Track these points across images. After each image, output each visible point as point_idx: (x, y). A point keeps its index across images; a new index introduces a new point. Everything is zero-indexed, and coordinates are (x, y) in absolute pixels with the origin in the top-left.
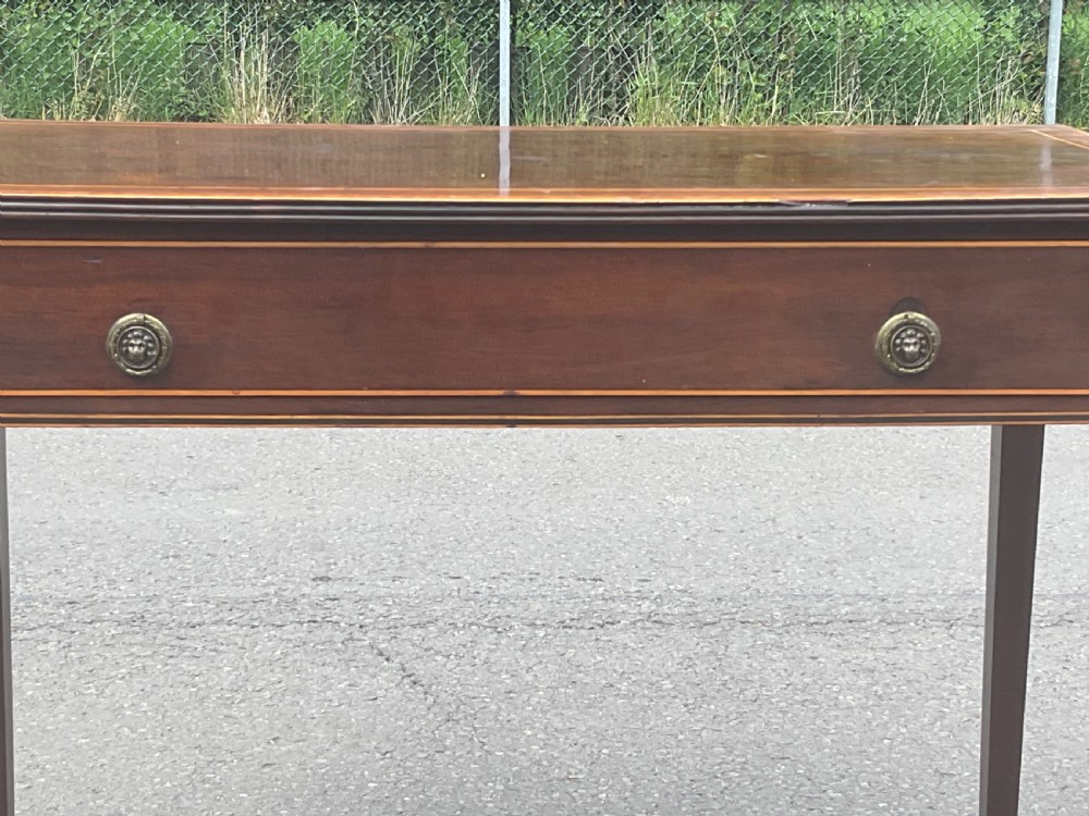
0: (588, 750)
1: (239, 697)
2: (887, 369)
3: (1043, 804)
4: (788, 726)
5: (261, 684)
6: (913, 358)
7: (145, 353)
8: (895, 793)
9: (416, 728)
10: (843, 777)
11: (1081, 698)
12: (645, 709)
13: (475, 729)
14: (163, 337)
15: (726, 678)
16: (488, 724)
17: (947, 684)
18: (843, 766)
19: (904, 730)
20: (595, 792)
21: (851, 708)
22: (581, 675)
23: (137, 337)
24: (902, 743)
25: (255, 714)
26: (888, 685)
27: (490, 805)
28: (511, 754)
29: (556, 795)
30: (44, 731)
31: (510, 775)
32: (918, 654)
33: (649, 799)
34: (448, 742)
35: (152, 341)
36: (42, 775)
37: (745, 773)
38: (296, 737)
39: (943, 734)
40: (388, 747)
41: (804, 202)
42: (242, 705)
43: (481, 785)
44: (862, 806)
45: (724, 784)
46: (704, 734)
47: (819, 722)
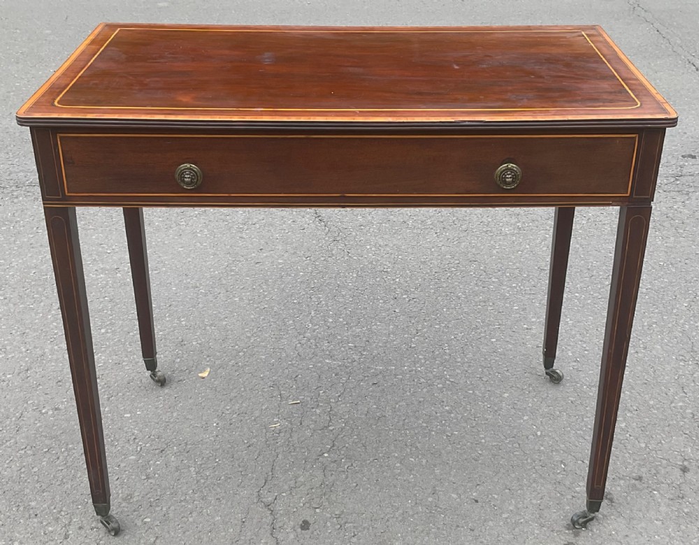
0: (393, 256)
1: (246, 227)
2: (499, 186)
3: (582, 284)
4: (479, 245)
5: (255, 220)
6: (509, 184)
7: (191, 181)
8: (520, 279)
9: (321, 245)
10: (499, 271)
11: (606, 229)
12: (418, 235)
13: (346, 245)
14: (198, 174)
15: (455, 218)
16: (351, 243)
18: (500, 265)
19: (528, 247)
20: (394, 278)
21: (506, 235)
22: (392, 217)
23: (187, 174)
24: (526, 253)
25: (253, 236)
26: (524, 222)
27: (350, 284)
28: (360, 258)
29: (378, 279)
30: (164, 244)
31: (359, 269)
33: (417, 282)
34: (334, 252)
35: (194, 176)
36: (164, 266)
37: (458, 268)
38: (270, 249)
39: (545, 249)
40: (308, 254)
41: (465, 121)
42: (247, 231)
43: (347, 274)
44: (506, 285)
45: (449, 275)
46: (443, 248)
47: (492, 242)
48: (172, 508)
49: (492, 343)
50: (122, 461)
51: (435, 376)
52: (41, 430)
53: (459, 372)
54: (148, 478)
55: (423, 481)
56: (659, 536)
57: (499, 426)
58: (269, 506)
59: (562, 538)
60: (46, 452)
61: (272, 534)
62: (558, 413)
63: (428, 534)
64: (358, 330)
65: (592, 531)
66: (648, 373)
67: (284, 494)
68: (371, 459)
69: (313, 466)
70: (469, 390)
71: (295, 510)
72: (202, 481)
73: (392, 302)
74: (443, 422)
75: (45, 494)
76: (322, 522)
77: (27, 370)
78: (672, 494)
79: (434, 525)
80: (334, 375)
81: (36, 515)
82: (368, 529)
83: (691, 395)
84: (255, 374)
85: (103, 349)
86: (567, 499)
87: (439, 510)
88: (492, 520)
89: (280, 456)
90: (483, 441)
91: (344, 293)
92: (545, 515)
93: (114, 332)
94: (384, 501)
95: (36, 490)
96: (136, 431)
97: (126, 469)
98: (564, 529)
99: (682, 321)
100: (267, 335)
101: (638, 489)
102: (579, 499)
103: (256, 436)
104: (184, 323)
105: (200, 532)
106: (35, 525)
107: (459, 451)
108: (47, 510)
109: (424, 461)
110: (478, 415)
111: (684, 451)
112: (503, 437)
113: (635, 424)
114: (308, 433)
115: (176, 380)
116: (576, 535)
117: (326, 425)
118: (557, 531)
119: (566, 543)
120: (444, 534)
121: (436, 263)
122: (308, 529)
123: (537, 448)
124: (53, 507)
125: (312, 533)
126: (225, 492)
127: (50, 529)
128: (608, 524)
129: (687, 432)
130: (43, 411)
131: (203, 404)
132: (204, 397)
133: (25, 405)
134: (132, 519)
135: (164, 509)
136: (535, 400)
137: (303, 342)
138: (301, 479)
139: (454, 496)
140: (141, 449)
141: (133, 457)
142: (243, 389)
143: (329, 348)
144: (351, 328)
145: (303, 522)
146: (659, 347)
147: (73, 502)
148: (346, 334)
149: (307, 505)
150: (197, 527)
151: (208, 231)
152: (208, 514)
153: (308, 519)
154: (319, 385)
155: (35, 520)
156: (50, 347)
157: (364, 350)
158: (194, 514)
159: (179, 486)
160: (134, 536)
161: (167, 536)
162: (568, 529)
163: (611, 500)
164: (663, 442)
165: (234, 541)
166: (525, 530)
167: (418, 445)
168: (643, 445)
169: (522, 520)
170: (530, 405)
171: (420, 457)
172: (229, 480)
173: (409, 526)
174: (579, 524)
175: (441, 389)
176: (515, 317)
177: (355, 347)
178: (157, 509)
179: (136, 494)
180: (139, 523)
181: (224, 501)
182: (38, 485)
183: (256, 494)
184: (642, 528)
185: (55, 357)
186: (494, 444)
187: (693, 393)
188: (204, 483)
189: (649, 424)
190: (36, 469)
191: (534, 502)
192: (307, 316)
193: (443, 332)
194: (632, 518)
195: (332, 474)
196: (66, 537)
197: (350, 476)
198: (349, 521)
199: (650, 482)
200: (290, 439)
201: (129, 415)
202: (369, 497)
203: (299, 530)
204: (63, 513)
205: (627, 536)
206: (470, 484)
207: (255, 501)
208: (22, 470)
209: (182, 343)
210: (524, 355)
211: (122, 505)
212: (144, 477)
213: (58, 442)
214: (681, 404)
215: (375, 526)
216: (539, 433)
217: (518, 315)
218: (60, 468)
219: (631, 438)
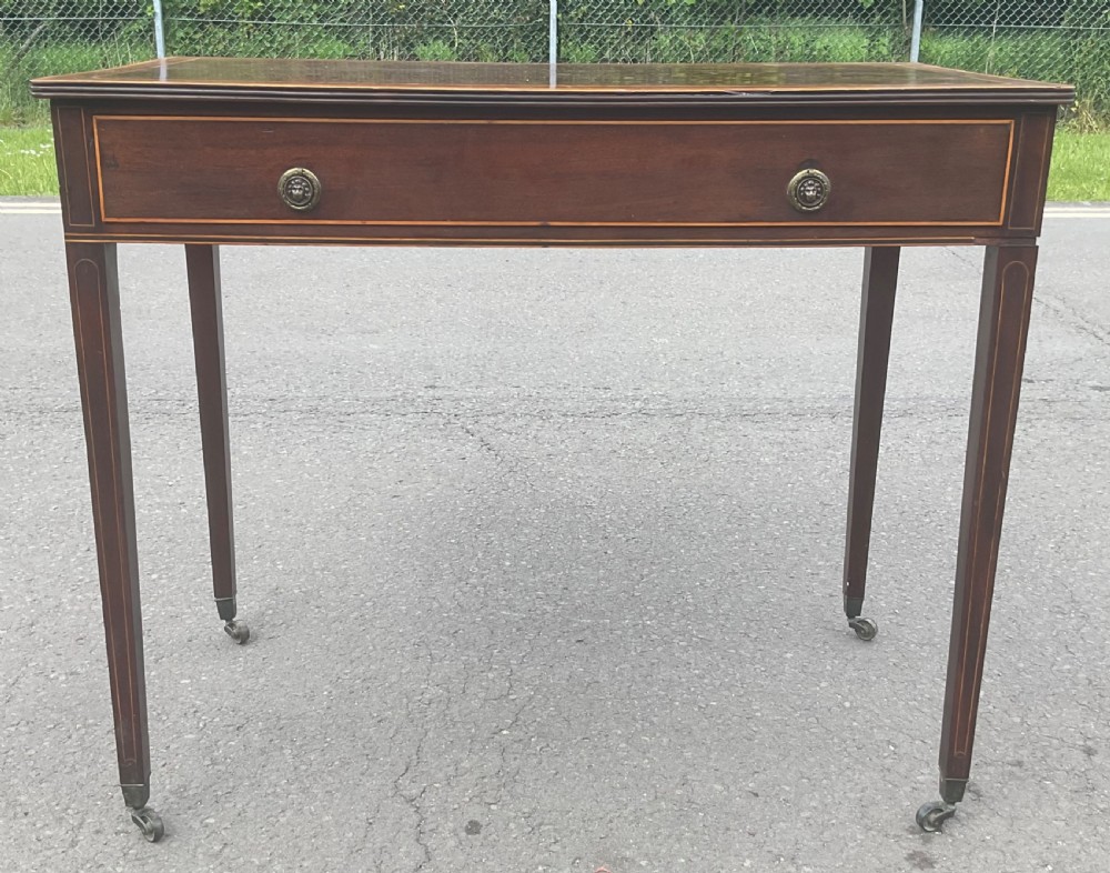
0: (599, 489)
1: (378, 456)
3: (889, 521)
4: (728, 476)
5: (392, 449)
7: (303, 195)
8: (794, 515)
9: (490, 476)
10: (761, 506)
12: (635, 465)
13: (528, 477)
15: (688, 447)
16: (536, 474)
17: (830, 451)
18: (761, 500)
19: (801, 479)
20: (603, 514)
21: (767, 465)
22: (596, 445)
23: (297, 183)
24: (800, 486)
25: (388, 467)
26: (792, 452)
27: (536, 521)
28: (550, 491)
29: (578, 516)
30: (254, 475)
31: (549, 504)
32: (812, 434)
33: (638, 519)
34: (510, 484)
35: (307, 186)
36: (253, 500)
37: (699, 503)
38: (414, 480)
40: (473, 486)
42: (380, 461)
43: (531, 509)
44: (773, 523)
45: (685, 510)
46: (674, 481)
47: (747, 474)
48: (253, 804)
49: (760, 590)
50: (172, 741)
51: (674, 632)
52: (44, 700)
53: (712, 626)
54: (214, 762)
55: (664, 767)
56: (1063, 841)
57: (782, 695)
58: (413, 800)
59: (904, 844)
60: (50, 729)
61: (418, 840)
62: (874, 678)
63: (679, 840)
64: (549, 576)
65: (951, 835)
66: (1009, 629)
67: (437, 785)
68: (579, 738)
69: (484, 748)
70: (729, 648)
71: (456, 806)
72: (304, 767)
73: (601, 542)
74: (692, 689)
75: (43, 785)
76: (500, 823)
77: (32, 625)
78: (1074, 784)
79: (688, 827)
80: (514, 630)
81: (26, 814)
82: (579, 833)
83: (1081, 655)
84: (392, 629)
85: (152, 599)
86: (905, 792)
87: (694, 806)
88: (784, 821)
89: (430, 734)
90: (759, 714)
91: (527, 531)
92: (871, 813)
93: (172, 579)
94: (603, 794)
95: (30, 780)
96: (198, 702)
97: (179, 751)
98: (905, 833)
99: (1050, 566)
100: (409, 581)
101: (1019, 778)
102: (923, 791)
103: (392, 708)
104: (280, 567)
105: (296, 837)
106: (23, 828)
107: (721, 727)
108: (45, 806)
109: (665, 740)
110: (748, 681)
111: (1083, 728)
112: (790, 710)
113: (999, 693)
114: (475, 704)
115: (266, 636)
116: (927, 841)
117: (504, 693)
118: (895, 836)
119: (911, 852)
120: (705, 841)
121: (664, 497)
122: (478, 832)
123: (846, 723)
124: (54, 803)
125: (485, 838)
126: (341, 782)
127: (48, 833)
128: (977, 825)
129: (1085, 702)
130: (52, 676)
131: (307, 667)
132: (309, 657)
133: (24, 669)
134: (184, 819)
135: (239, 806)
136: (837, 662)
137: (465, 589)
138: (466, 764)
139: (718, 787)
140: (205, 725)
141: (190, 736)
142: (371, 648)
143: (507, 597)
144: (540, 572)
145: (470, 822)
146: (1019, 596)
147: (88, 797)
148: (532, 580)
149: (476, 800)
150: (293, 831)
151: (321, 460)
152: (311, 813)
153: (477, 818)
154: (492, 642)
155: (25, 821)
156: (70, 596)
157: (561, 600)
158: (289, 813)
159: (265, 775)
160: (187, 843)
161: (243, 843)
162: (912, 833)
163: (978, 793)
164: (1048, 716)
165: (354, 850)
166: (841, 835)
167: (655, 719)
168: (1018, 720)
169: (834, 821)
170: (828, 667)
171: (658, 735)
172: (347, 767)
173: (647, 828)
174: (930, 824)
175: (685, 647)
176: (791, 561)
177: (547, 595)
178: (227, 805)
179: (193, 785)
180: (196, 825)
181: (339, 795)
182: (33, 774)
183: (392, 785)
184: (1033, 830)
185: (76, 608)
186: (776, 718)
187: (1084, 652)
188: (306, 771)
189: (1022, 692)
190: (33, 752)
191: (852, 795)
192: (471, 559)
193: (682, 577)
194: (1016, 818)
195: (515, 759)
196: (74, 844)
197: (545, 760)
198: (546, 821)
199: (1037, 768)
200: (447, 712)
201: (188, 681)
202: (577, 788)
203: (463, 834)
204: (70, 811)
205: (1010, 841)
206: (743, 772)
207: (390, 794)
208: (10, 753)
209: (276, 591)
210: (811, 605)
211: (170, 800)
212: (207, 763)
213: (71, 716)
214: (1068, 667)
215: (590, 828)
216: (847, 704)
217: (796, 558)
218: (72, 750)
219: (997, 710)
